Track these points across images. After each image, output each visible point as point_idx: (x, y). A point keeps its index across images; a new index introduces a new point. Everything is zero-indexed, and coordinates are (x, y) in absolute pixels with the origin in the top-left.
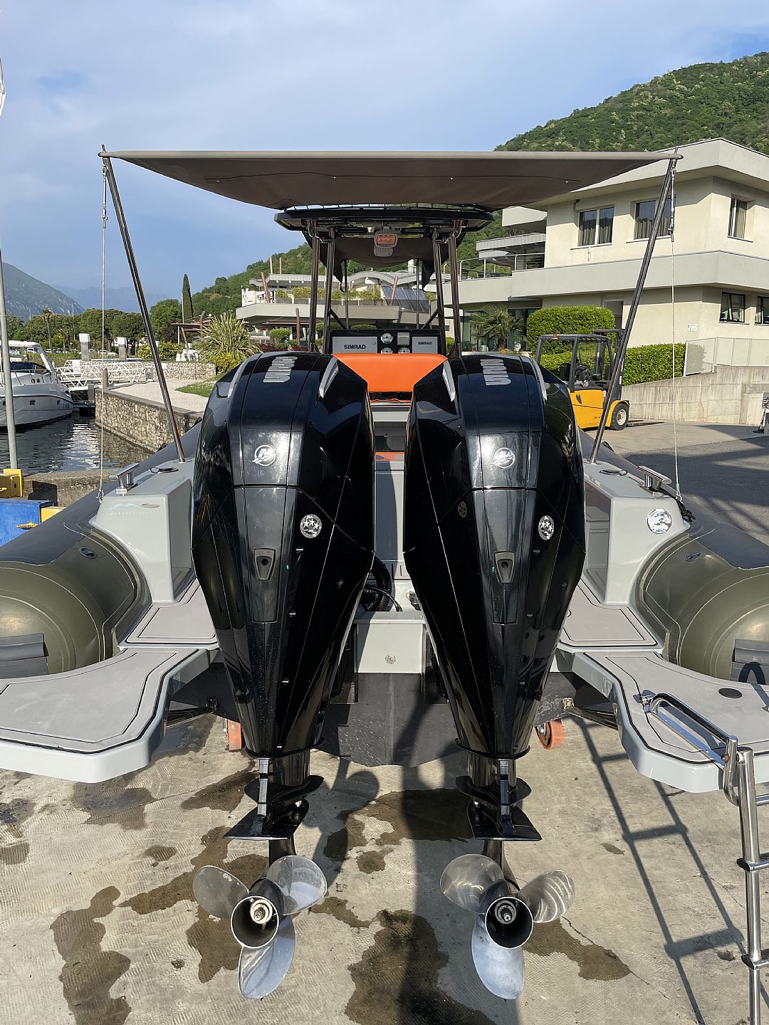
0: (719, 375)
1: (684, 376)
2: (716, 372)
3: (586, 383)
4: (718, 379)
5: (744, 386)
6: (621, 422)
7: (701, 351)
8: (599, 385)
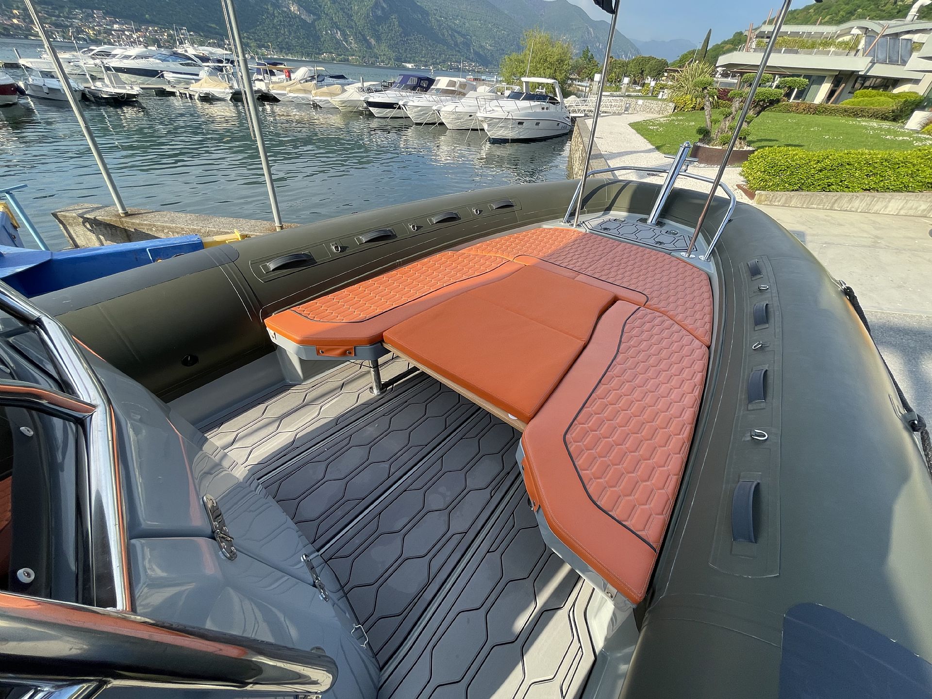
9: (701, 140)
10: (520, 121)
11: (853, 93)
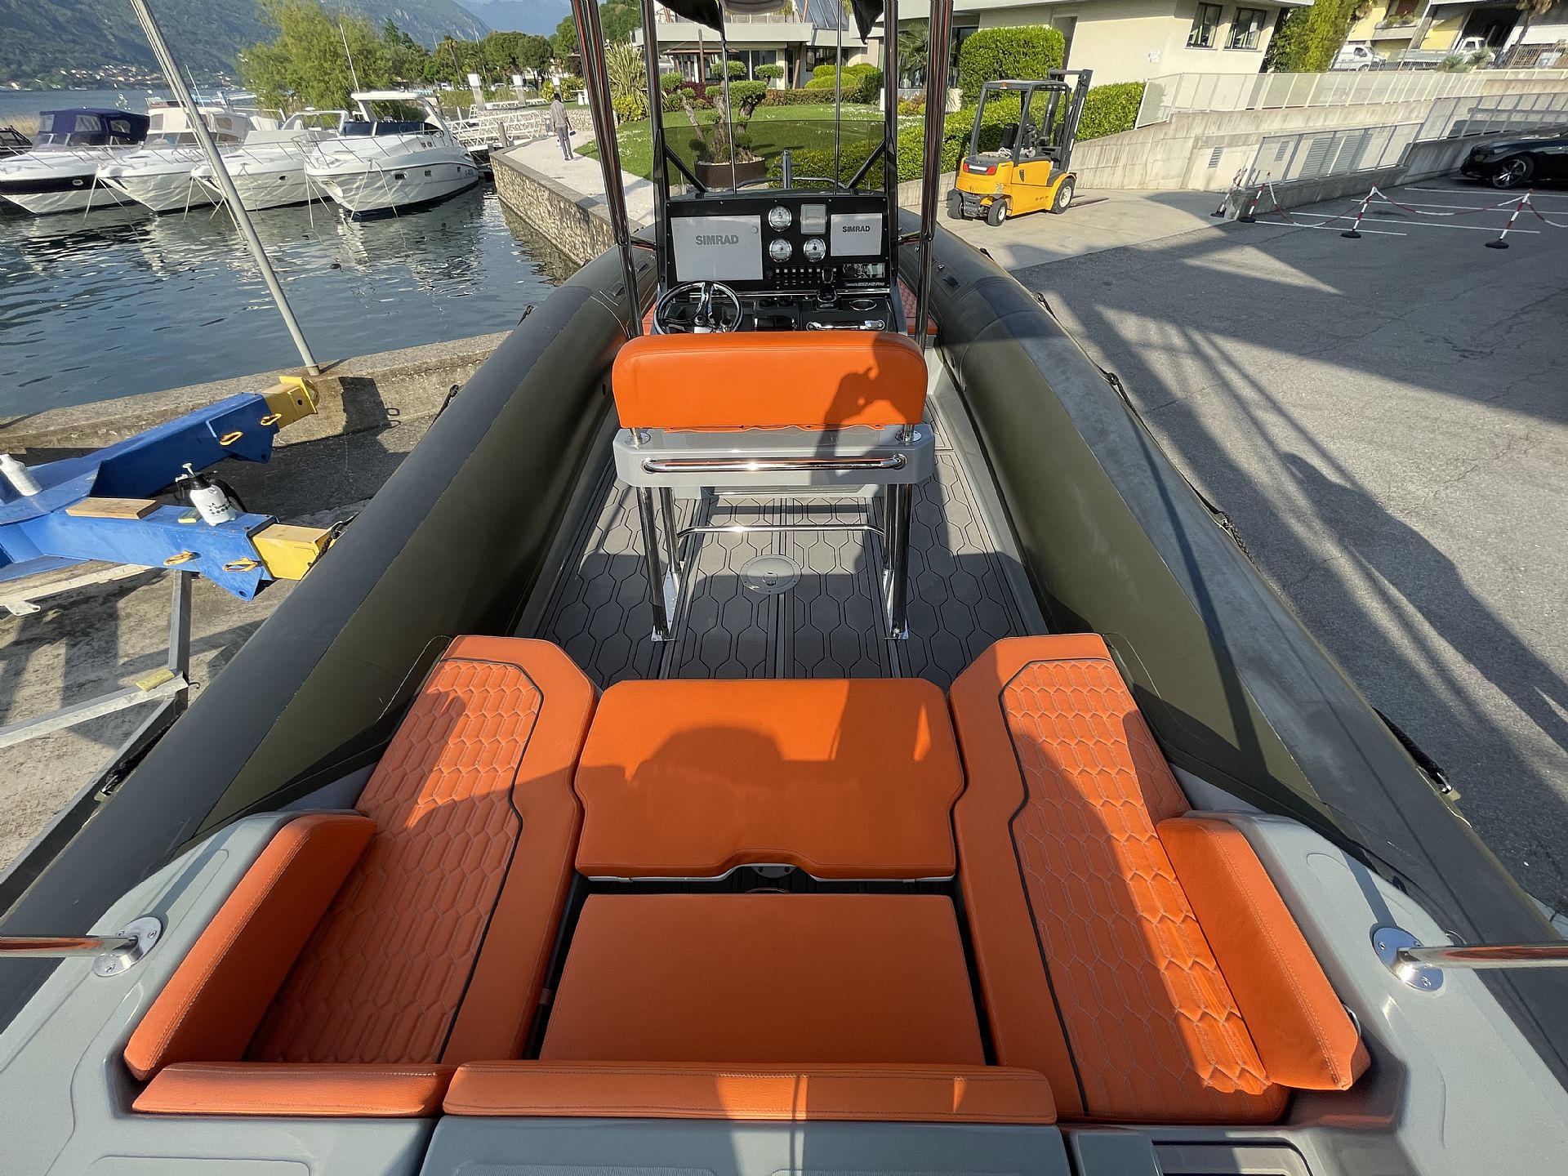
0: (1173, 126)
1: (1136, 129)
2: (1171, 122)
3: (1033, 152)
4: (1171, 130)
5: (1197, 139)
6: (1063, 203)
7: (1160, 91)
8: (1047, 154)
9: (700, 158)
10: (397, 172)
11: (812, 71)
